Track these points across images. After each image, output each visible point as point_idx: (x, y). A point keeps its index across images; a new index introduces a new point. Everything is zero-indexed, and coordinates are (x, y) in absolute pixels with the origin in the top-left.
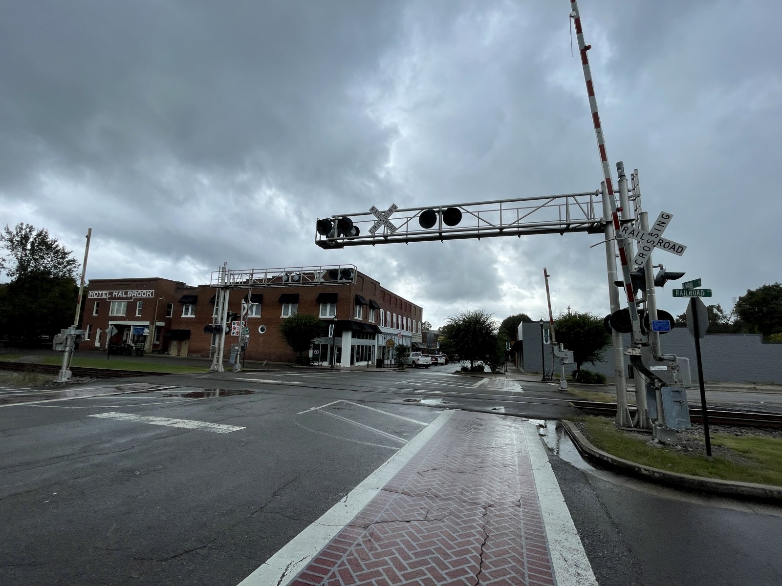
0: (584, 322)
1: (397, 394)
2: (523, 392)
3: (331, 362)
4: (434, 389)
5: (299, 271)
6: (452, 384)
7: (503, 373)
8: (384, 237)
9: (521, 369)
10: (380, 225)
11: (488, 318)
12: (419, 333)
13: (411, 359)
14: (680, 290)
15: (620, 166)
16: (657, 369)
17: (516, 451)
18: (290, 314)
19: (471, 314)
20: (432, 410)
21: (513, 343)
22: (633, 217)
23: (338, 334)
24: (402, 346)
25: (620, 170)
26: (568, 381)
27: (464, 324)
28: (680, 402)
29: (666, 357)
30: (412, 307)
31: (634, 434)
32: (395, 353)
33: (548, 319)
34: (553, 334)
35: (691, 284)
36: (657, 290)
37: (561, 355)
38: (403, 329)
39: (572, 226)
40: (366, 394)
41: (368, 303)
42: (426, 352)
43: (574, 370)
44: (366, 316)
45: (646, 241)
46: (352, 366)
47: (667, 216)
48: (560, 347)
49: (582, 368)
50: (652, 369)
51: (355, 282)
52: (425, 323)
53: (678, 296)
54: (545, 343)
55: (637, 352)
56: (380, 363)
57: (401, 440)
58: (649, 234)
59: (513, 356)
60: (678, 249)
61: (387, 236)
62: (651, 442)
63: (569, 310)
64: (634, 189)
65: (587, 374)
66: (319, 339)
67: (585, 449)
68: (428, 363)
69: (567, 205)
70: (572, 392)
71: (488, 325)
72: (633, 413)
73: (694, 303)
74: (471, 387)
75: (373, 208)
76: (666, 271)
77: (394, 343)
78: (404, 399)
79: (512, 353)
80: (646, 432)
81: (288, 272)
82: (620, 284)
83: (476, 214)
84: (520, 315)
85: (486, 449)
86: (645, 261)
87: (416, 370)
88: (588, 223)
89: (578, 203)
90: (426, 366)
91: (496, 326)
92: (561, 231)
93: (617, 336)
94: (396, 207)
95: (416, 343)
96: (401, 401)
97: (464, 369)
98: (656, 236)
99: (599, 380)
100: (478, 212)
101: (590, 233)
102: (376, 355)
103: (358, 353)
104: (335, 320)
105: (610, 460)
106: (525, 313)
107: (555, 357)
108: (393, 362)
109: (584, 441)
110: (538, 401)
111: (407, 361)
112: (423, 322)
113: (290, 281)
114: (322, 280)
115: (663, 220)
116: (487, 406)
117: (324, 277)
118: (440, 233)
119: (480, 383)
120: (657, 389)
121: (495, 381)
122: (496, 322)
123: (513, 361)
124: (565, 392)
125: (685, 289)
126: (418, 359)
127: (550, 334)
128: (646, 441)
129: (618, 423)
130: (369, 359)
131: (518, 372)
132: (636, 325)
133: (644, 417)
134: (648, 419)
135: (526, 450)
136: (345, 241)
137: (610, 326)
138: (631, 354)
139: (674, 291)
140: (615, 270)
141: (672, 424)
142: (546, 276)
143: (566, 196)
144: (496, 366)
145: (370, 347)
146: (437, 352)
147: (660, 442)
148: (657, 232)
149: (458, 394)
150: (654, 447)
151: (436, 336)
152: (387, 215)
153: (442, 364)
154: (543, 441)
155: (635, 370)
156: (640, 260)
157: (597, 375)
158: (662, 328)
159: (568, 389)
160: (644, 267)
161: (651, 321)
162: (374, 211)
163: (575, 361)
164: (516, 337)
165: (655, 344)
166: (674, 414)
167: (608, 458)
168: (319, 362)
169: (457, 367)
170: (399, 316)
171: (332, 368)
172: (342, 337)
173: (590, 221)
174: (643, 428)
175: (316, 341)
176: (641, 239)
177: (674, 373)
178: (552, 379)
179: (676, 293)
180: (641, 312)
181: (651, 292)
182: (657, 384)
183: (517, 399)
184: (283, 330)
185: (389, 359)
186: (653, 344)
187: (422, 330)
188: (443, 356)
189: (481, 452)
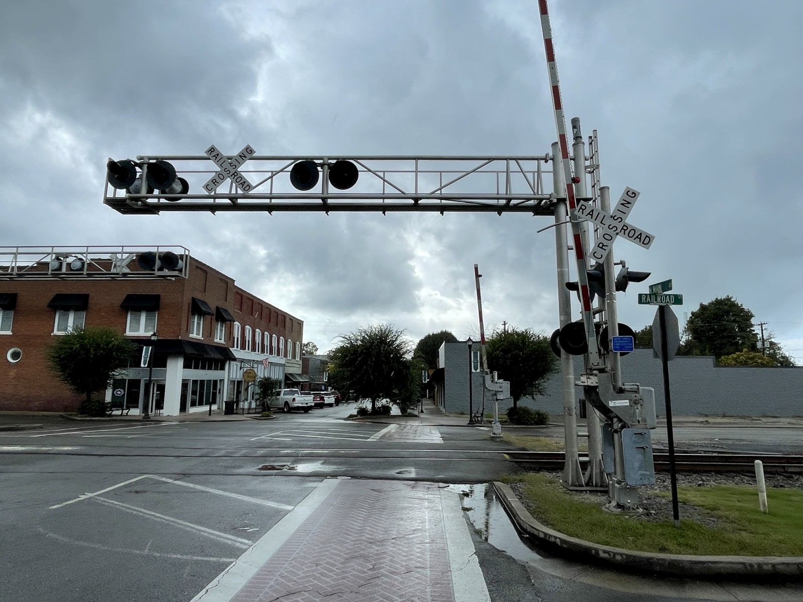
0: (523, 342)
1: (249, 458)
2: (443, 442)
3: (145, 409)
4: (312, 445)
5: (82, 254)
6: (340, 436)
7: (416, 416)
8: (230, 199)
9: (442, 408)
10: (223, 179)
11: (398, 335)
12: (298, 358)
13: (282, 399)
14: (646, 295)
15: (575, 123)
16: (617, 405)
17: (427, 541)
18: (71, 329)
19: (374, 330)
20: (303, 482)
21: (431, 372)
22: (589, 196)
23: (159, 361)
24: (269, 379)
25: (575, 130)
26: (502, 423)
27: (363, 346)
28: (643, 448)
29: (627, 387)
30: (287, 319)
31: (588, 496)
32: (258, 390)
33: (478, 338)
34: (485, 358)
35: (660, 287)
36: (619, 294)
37: (495, 388)
38: (271, 353)
39: (513, 202)
40: (195, 462)
41: (214, 311)
42: (305, 388)
43: (510, 407)
44: (210, 333)
45: (607, 226)
46: (183, 414)
47: (633, 193)
48: (492, 377)
49: (520, 404)
50: (611, 404)
51: (186, 275)
52: (308, 344)
53: (644, 303)
54: (473, 370)
55: (592, 381)
56: (230, 408)
57: (240, 542)
58: (611, 217)
59: (432, 389)
60: (644, 239)
61: (237, 198)
62: (607, 505)
63: (505, 326)
64: (592, 158)
65: (526, 411)
66: (124, 371)
67: (525, 527)
68: (309, 405)
69: (507, 172)
70: (507, 440)
71: (398, 346)
72: (584, 465)
73: (663, 312)
74: (368, 440)
75: (212, 150)
76: (629, 270)
77: (255, 376)
78: (260, 466)
79: (429, 386)
80: (601, 492)
81: (62, 254)
82: (572, 286)
83: (381, 174)
84: (442, 332)
85: (382, 542)
86: (605, 254)
87: (289, 416)
88: (534, 199)
89: (522, 172)
90: (306, 410)
91: (409, 348)
92: (499, 209)
93: (568, 359)
94: (252, 151)
95: (291, 374)
96: (253, 469)
97: (362, 412)
98: (620, 220)
99: (540, 420)
100: (384, 172)
101: (536, 214)
102: (225, 394)
103: (194, 393)
104: (153, 338)
105: (558, 541)
106: (449, 330)
107: (486, 389)
108: (253, 405)
109: (524, 515)
110: (461, 455)
111: (277, 402)
112: (305, 341)
113: (64, 270)
114: (127, 270)
115: (629, 199)
116: (389, 469)
117: (128, 266)
118: (324, 199)
119: (384, 431)
120: (616, 431)
121: (405, 427)
122: (410, 342)
123: (432, 397)
124: (498, 440)
125: (653, 294)
126: (294, 399)
127: (481, 358)
128: (600, 504)
129: (566, 481)
130: (214, 402)
131: (437, 412)
132: (593, 343)
133: (598, 471)
134: (602, 473)
135: (443, 539)
136: (163, 201)
137: (559, 345)
138: (586, 384)
139: (640, 296)
140: (567, 267)
141: (633, 479)
142: (478, 276)
143: (506, 159)
144: (407, 405)
145: (215, 382)
146: (323, 388)
147: (619, 506)
148: (619, 214)
149: (348, 451)
150: (611, 513)
151: (324, 363)
152: (235, 163)
153: (330, 405)
154: (468, 518)
155: (589, 406)
156: (600, 252)
157: (539, 414)
158: (623, 347)
159: (502, 435)
160: (603, 263)
161: (610, 337)
162: (213, 154)
163: (511, 395)
164: (436, 364)
165: (614, 369)
166: (637, 465)
167: (556, 538)
168: (123, 410)
169: (352, 409)
170: (266, 333)
171: (146, 419)
172: (165, 366)
173: (537, 196)
174: (596, 486)
175: (119, 374)
176: (601, 223)
177: (637, 408)
178: (482, 421)
179: (642, 299)
180: (598, 326)
181: (612, 298)
182: (617, 425)
183: (434, 454)
184: (54, 357)
185: (247, 400)
186: (613, 369)
187: (302, 354)
188: (333, 393)
189: (375, 549)
